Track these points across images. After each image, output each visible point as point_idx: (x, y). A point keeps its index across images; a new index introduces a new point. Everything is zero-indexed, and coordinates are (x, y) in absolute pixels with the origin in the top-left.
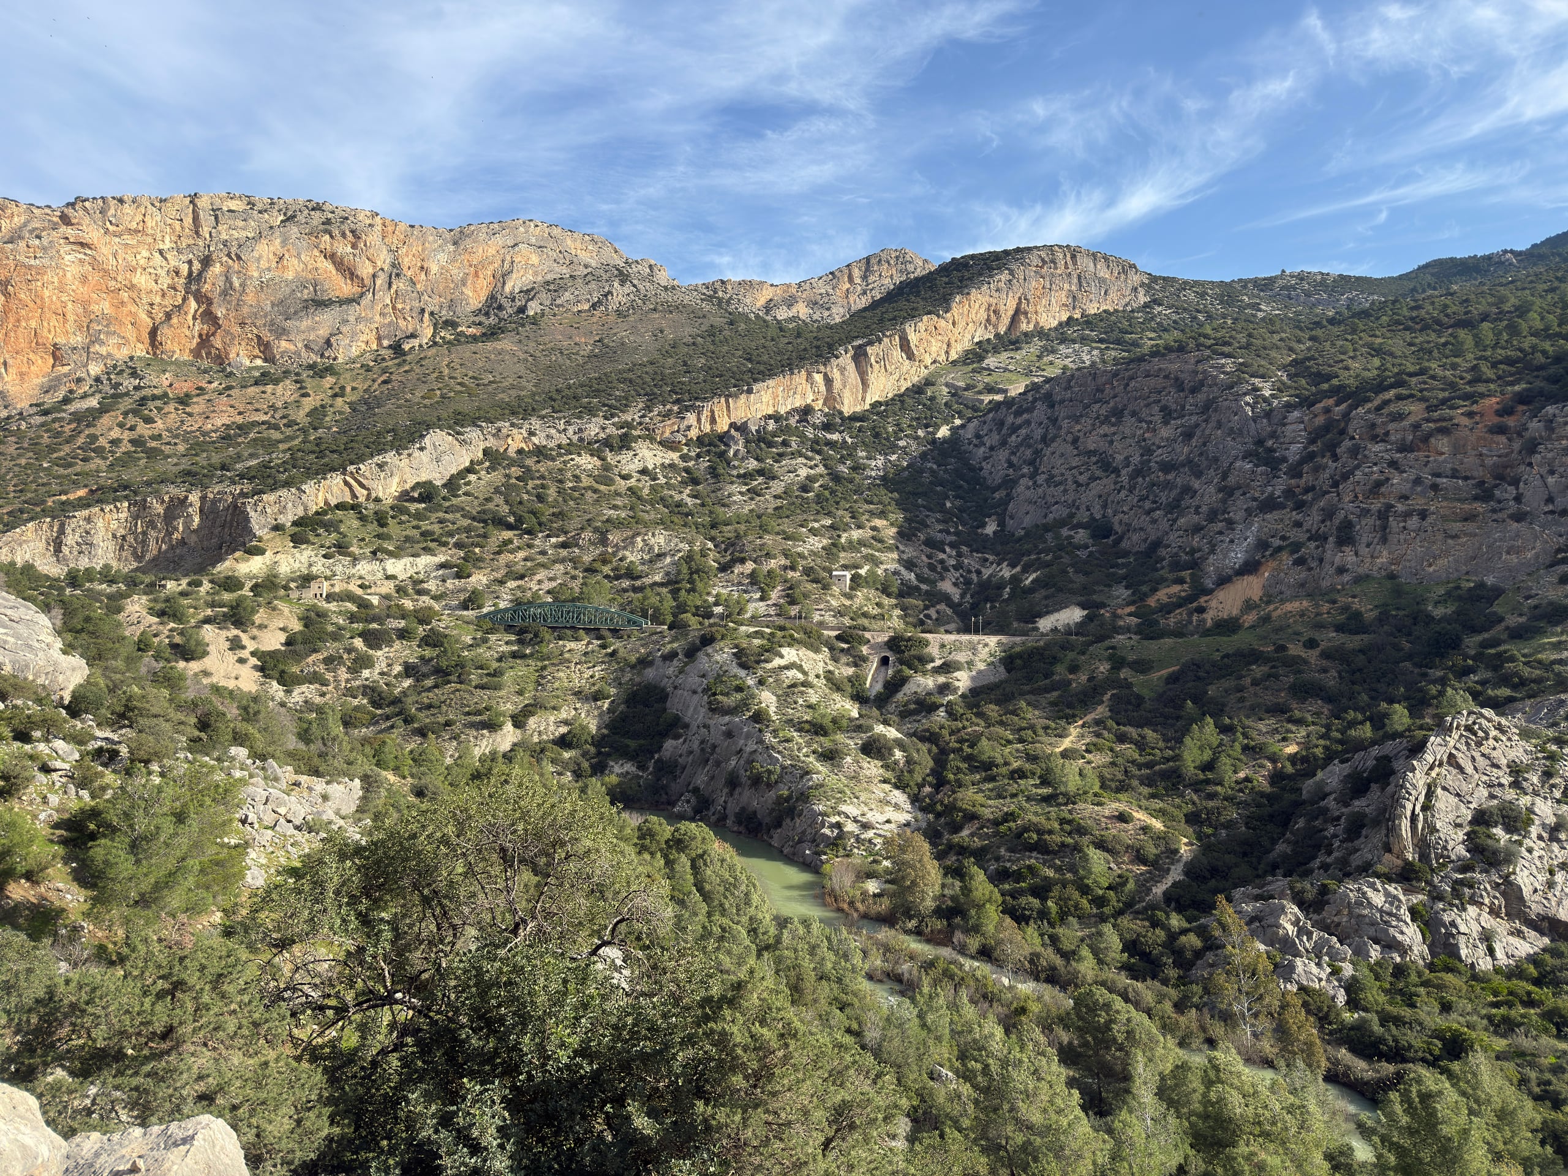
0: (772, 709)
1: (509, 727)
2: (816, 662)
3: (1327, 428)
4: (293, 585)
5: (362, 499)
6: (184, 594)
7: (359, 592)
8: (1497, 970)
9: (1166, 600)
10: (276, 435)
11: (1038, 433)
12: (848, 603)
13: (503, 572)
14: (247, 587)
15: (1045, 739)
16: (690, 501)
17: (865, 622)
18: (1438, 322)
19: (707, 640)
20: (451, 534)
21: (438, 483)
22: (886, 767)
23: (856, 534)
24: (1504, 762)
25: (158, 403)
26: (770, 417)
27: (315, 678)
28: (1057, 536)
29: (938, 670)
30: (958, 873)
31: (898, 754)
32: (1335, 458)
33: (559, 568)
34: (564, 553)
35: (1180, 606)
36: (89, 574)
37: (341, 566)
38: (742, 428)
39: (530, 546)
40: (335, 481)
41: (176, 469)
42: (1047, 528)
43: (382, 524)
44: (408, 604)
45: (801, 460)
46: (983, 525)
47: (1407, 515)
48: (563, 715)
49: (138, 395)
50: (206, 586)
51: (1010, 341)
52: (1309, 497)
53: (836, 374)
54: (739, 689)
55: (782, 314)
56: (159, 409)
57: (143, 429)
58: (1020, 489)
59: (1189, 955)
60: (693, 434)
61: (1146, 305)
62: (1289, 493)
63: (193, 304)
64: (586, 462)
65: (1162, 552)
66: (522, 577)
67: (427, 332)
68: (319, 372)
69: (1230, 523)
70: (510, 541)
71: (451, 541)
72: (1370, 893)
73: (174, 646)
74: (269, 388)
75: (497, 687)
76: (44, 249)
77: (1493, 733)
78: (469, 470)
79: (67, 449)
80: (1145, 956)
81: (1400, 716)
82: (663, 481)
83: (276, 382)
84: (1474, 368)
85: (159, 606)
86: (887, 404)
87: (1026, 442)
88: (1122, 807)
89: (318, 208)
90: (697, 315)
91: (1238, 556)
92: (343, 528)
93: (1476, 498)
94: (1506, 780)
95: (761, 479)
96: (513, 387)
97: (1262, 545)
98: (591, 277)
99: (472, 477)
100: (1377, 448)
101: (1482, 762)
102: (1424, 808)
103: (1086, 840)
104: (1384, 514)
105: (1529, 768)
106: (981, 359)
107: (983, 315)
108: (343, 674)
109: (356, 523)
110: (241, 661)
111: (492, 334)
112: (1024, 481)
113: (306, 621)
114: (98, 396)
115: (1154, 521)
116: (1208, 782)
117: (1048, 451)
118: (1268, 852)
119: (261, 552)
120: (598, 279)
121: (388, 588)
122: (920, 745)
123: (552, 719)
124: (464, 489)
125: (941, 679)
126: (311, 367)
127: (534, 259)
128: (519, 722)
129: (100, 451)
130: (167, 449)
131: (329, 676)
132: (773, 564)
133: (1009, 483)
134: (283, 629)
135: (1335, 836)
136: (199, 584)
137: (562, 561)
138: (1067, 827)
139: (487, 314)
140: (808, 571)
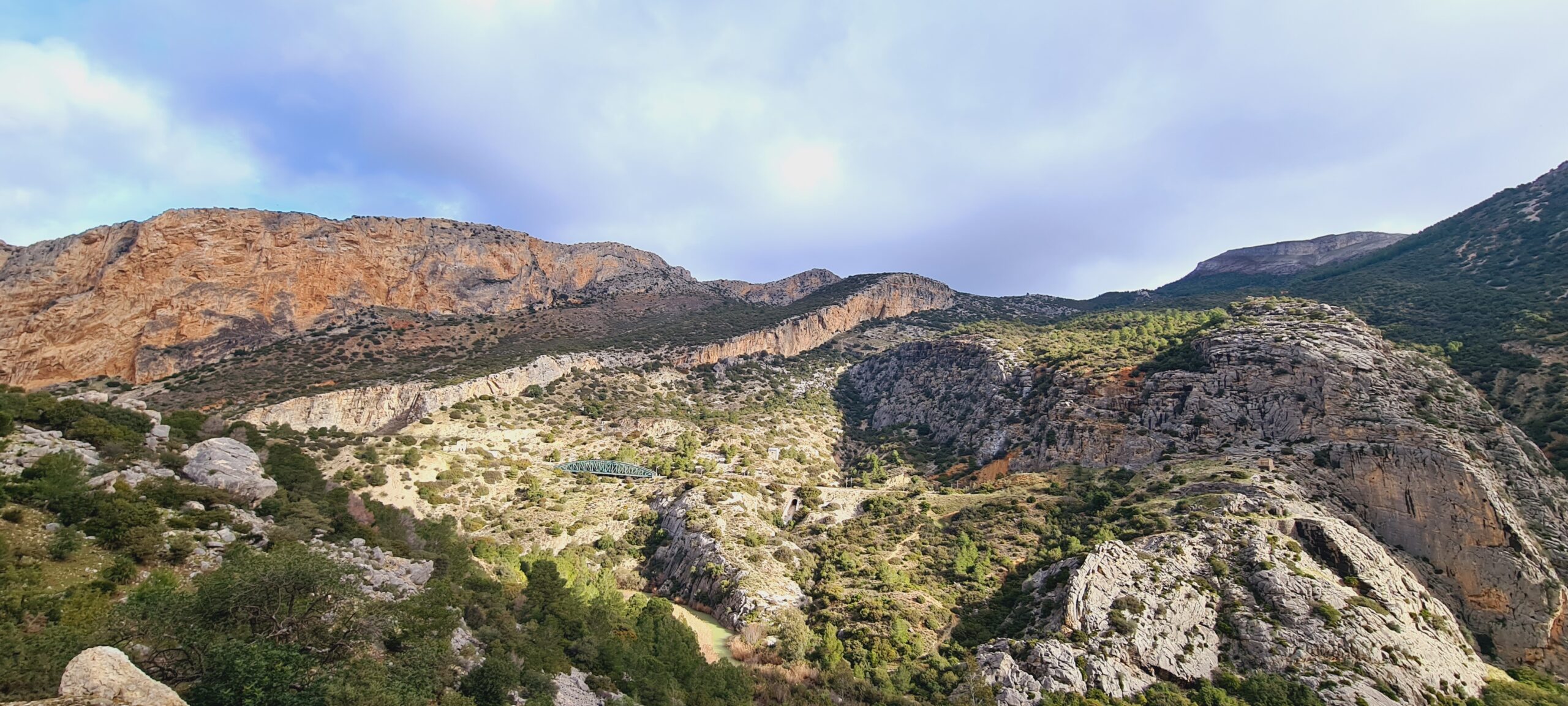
0: (723, 529)
1: (565, 534)
2: (753, 502)
3: (1043, 379)
4: (447, 443)
5: (496, 394)
6: (379, 445)
7: (486, 449)
8: (1125, 698)
9: (955, 472)
10: (453, 355)
11: (893, 373)
12: (776, 466)
13: (574, 440)
14: (419, 443)
15: (882, 552)
16: (690, 403)
17: (785, 478)
18: (1103, 325)
19: (688, 487)
20: (546, 416)
21: (542, 386)
22: (788, 567)
23: (785, 426)
24: (1128, 572)
25: (384, 333)
26: (741, 356)
27: (452, 500)
28: (899, 433)
29: (825, 509)
30: (822, 632)
31: (796, 559)
32: (1047, 396)
33: (608, 439)
34: (611, 430)
35: (963, 475)
36: (323, 431)
37: (477, 433)
38: (723, 362)
39: (592, 425)
40: (481, 382)
41: (388, 371)
42: (894, 428)
43: (507, 409)
44: (515, 457)
45: (757, 382)
46: (860, 425)
47: (1083, 430)
48: (598, 528)
49: (374, 327)
50: (394, 441)
51: (878, 322)
52: (1033, 417)
53: (780, 334)
54: (706, 516)
55: (754, 300)
56: (384, 336)
57: (373, 348)
58: (881, 404)
59: (949, 686)
60: (695, 364)
61: (954, 308)
62: (1022, 414)
63: (414, 278)
64: (631, 377)
65: (956, 445)
66: (584, 444)
67: (549, 300)
68: (482, 319)
69: (991, 429)
70: (580, 422)
71: (546, 421)
72: (1053, 649)
73: (367, 477)
74: (452, 328)
75: (561, 510)
76: (329, 242)
77: (1122, 554)
78: (561, 380)
79: (324, 356)
80: (924, 685)
81: (1076, 544)
82: (675, 390)
83: (457, 324)
84: (1118, 351)
85: (361, 453)
86: (809, 352)
87: (885, 379)
88: (920, 594)
89: (494, 229)
90: (705, 297)
91: (995, 448)
92: (482, 410)
93: (1119, 421)
94: (1131, 582)
95: (733, 392)
96: (595, 333)
97: (1008, 442)
98: (647, 273)
99: (562, 384)
100: (1068, 391)
101: (1116, 572)
102: (1085, 598)
103: (896, 613)
104: (1072, 428)
105: (1143, 575)
106: (864, 331)
107: (864, 307)
108: (469, 497)
109: (491, 408)
110: (407, 488)
111: (587, 303)
112: (883, 400)
113: (452, 465)
114: (348, 328)
115: (952, 427)
116: (970, 579)
117: (896, 384)
118: (1000, 623)
119: (429, 422)
120: (651, 276)
121: (505, 447)
122: (810, 554)
123: (591, 530)
124: (557, 390)
125: (826, 514)
126: (480, 316)
127: (616, 264)
128: (571, 533)
129: (344, 359)
130: (385, 360)
131: (460, 499)
132: (734, 442)
133: (875, 401)
134: (436, 469)
135: (1037, 614)
136: (389, 440)
137: (611, 435)
138: (887, 606)
139: (585, 293)
140: (755, 447)
